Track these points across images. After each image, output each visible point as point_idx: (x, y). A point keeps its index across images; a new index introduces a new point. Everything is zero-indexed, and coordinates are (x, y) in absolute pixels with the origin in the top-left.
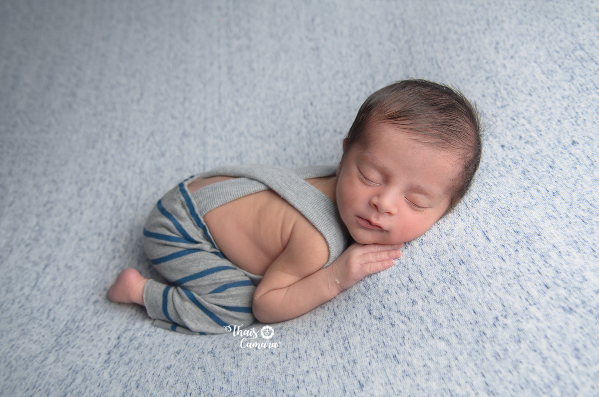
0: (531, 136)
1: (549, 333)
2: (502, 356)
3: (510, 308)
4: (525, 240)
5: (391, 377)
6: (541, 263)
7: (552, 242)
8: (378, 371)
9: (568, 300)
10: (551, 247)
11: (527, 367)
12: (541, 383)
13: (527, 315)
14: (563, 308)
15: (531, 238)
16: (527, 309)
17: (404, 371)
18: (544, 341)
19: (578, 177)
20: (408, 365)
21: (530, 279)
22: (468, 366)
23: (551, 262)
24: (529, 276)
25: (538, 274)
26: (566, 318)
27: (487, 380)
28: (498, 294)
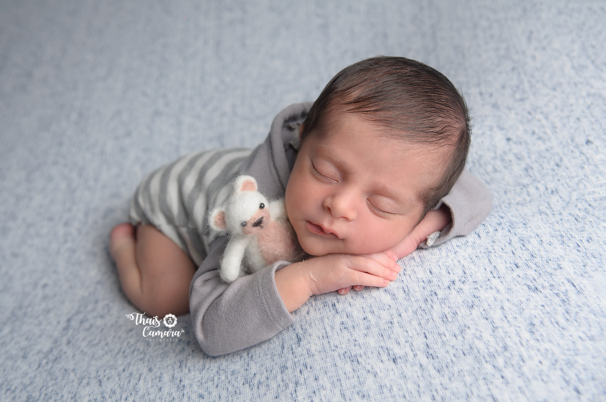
0: (545, 133)
1: (507, 305)
2: (450, 319)
3: (471, 276)
4: (508, 224)
5: (328, 329)
6: (518, 245)
7: (536, 231)
8: (317, 322)
9: (535, 280)
10: (533, 235)
11: (474, 334)
12: (486, 351)
13: (487, 285)
14: (529, 287)
15: (515, 224)
16: (489, 280)
17: (342, 323)
18: (499, 311)
19: (583, 177)
20: (348, 317)
21: (500, 257)
22: (411, 324)
23: (530, 247)
24: (501, 254)
25: (512, 254)
26: (529, 295)
27: (428, 342)
28: (462, 262)
